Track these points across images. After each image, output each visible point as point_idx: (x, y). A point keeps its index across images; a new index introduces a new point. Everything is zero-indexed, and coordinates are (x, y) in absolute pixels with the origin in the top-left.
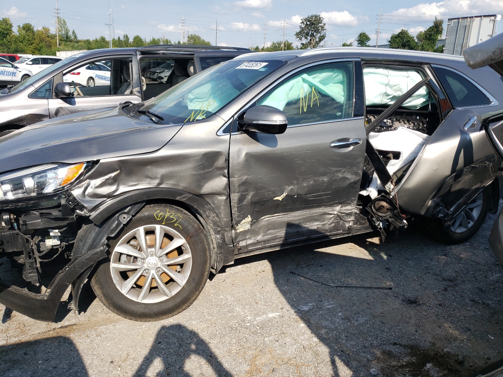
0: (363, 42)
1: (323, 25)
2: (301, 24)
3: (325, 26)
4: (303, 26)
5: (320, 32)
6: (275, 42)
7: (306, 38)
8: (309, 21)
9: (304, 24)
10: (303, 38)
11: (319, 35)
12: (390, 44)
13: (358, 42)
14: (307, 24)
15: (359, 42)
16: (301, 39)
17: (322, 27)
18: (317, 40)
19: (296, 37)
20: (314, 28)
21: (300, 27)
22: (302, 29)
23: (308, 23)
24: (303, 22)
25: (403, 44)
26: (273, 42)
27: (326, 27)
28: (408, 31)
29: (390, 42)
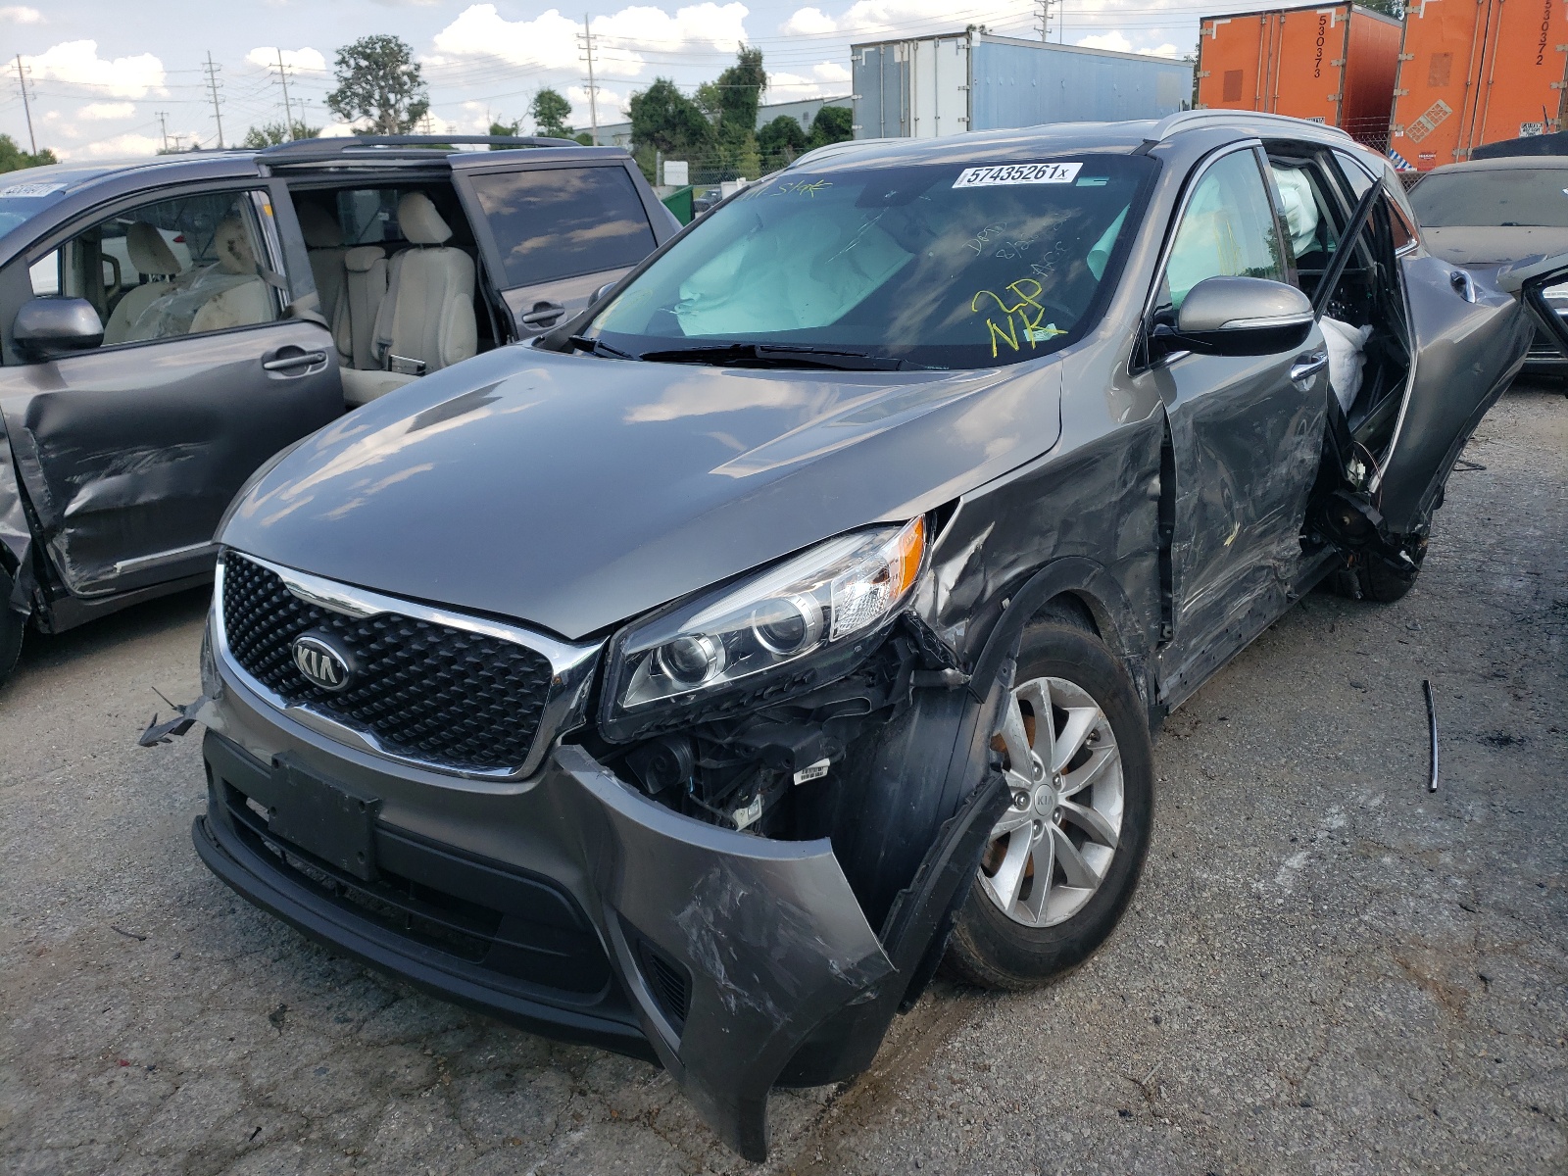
0: (553, 118)
1: (412, 67)
2: (338, 68)
3: (421, 73)
4: (349, 74)
5: (406, 91)
6: (259, 128)
7: (366, 113)
8: (367, 57)
9: (348, 66)
10: (356, 113)
11: (406, 101)
12: (631, 121)
13: (536, 120)
14: (358, 67)
15: (539, 119)
16: (348, 116)
17: (413, 77)
18: (404, 116)
19: (330, 110)
20: (384, 77)
21: (335, 77)
22: (348, 84)
23: (364, 63)
24: (344, 58)
25: (667, 121)
26: (252, 129)
27: (423, 75)
28: (674, 83)
29: (630, 115)
